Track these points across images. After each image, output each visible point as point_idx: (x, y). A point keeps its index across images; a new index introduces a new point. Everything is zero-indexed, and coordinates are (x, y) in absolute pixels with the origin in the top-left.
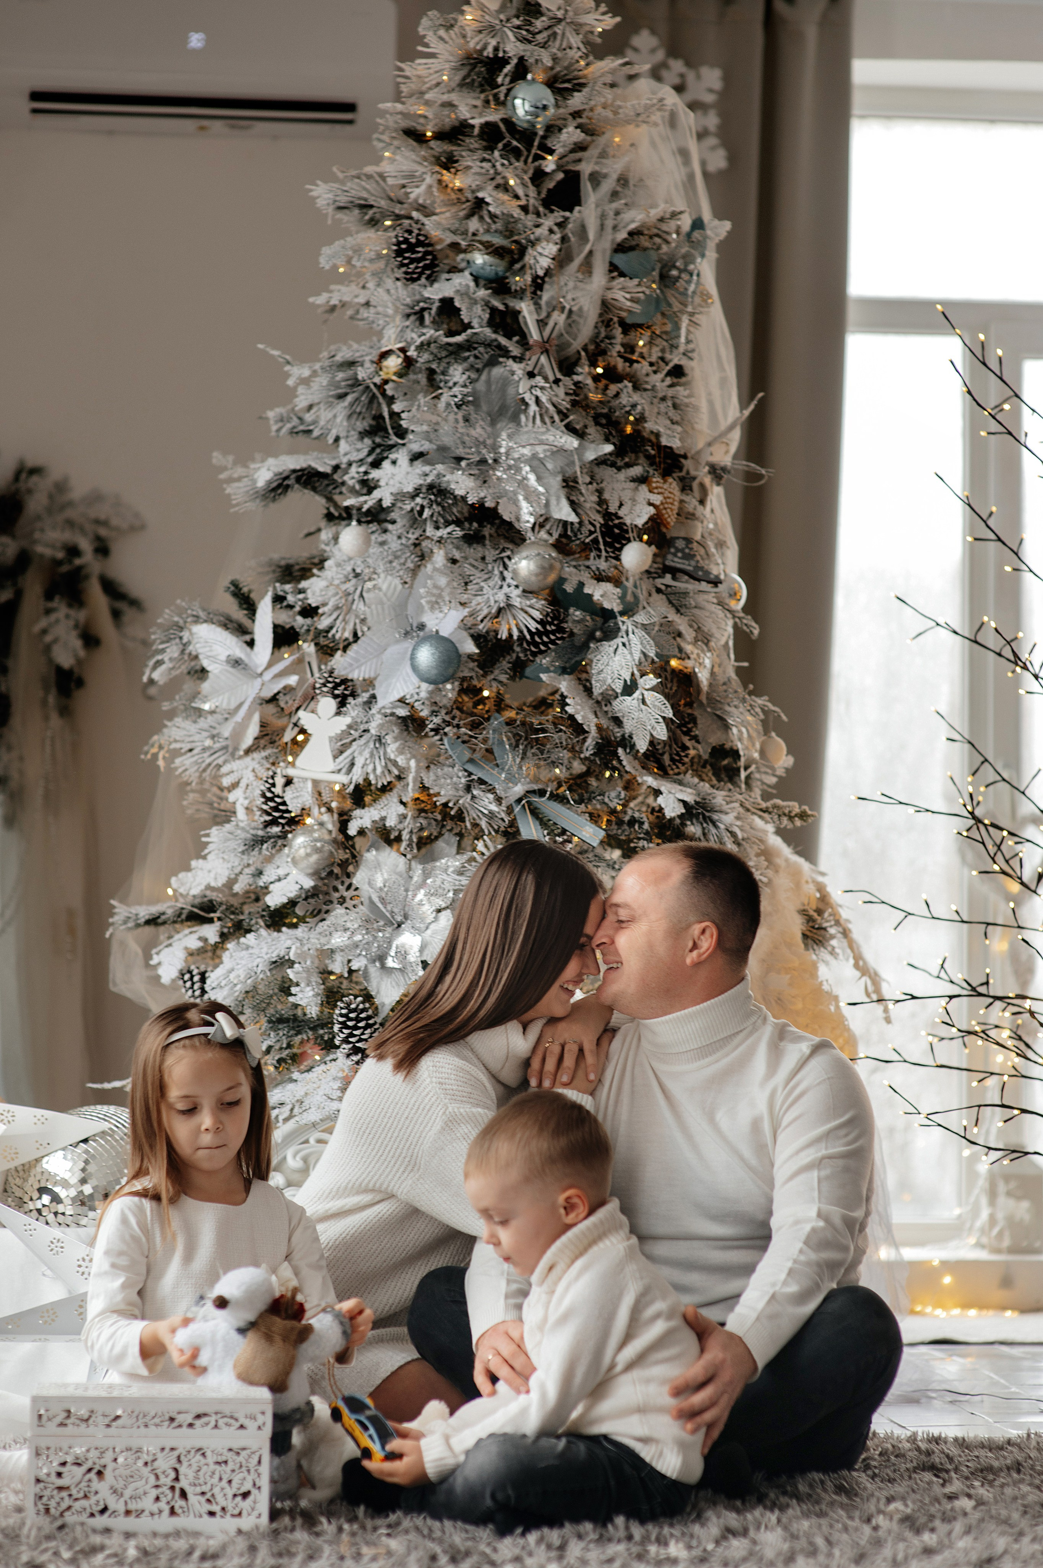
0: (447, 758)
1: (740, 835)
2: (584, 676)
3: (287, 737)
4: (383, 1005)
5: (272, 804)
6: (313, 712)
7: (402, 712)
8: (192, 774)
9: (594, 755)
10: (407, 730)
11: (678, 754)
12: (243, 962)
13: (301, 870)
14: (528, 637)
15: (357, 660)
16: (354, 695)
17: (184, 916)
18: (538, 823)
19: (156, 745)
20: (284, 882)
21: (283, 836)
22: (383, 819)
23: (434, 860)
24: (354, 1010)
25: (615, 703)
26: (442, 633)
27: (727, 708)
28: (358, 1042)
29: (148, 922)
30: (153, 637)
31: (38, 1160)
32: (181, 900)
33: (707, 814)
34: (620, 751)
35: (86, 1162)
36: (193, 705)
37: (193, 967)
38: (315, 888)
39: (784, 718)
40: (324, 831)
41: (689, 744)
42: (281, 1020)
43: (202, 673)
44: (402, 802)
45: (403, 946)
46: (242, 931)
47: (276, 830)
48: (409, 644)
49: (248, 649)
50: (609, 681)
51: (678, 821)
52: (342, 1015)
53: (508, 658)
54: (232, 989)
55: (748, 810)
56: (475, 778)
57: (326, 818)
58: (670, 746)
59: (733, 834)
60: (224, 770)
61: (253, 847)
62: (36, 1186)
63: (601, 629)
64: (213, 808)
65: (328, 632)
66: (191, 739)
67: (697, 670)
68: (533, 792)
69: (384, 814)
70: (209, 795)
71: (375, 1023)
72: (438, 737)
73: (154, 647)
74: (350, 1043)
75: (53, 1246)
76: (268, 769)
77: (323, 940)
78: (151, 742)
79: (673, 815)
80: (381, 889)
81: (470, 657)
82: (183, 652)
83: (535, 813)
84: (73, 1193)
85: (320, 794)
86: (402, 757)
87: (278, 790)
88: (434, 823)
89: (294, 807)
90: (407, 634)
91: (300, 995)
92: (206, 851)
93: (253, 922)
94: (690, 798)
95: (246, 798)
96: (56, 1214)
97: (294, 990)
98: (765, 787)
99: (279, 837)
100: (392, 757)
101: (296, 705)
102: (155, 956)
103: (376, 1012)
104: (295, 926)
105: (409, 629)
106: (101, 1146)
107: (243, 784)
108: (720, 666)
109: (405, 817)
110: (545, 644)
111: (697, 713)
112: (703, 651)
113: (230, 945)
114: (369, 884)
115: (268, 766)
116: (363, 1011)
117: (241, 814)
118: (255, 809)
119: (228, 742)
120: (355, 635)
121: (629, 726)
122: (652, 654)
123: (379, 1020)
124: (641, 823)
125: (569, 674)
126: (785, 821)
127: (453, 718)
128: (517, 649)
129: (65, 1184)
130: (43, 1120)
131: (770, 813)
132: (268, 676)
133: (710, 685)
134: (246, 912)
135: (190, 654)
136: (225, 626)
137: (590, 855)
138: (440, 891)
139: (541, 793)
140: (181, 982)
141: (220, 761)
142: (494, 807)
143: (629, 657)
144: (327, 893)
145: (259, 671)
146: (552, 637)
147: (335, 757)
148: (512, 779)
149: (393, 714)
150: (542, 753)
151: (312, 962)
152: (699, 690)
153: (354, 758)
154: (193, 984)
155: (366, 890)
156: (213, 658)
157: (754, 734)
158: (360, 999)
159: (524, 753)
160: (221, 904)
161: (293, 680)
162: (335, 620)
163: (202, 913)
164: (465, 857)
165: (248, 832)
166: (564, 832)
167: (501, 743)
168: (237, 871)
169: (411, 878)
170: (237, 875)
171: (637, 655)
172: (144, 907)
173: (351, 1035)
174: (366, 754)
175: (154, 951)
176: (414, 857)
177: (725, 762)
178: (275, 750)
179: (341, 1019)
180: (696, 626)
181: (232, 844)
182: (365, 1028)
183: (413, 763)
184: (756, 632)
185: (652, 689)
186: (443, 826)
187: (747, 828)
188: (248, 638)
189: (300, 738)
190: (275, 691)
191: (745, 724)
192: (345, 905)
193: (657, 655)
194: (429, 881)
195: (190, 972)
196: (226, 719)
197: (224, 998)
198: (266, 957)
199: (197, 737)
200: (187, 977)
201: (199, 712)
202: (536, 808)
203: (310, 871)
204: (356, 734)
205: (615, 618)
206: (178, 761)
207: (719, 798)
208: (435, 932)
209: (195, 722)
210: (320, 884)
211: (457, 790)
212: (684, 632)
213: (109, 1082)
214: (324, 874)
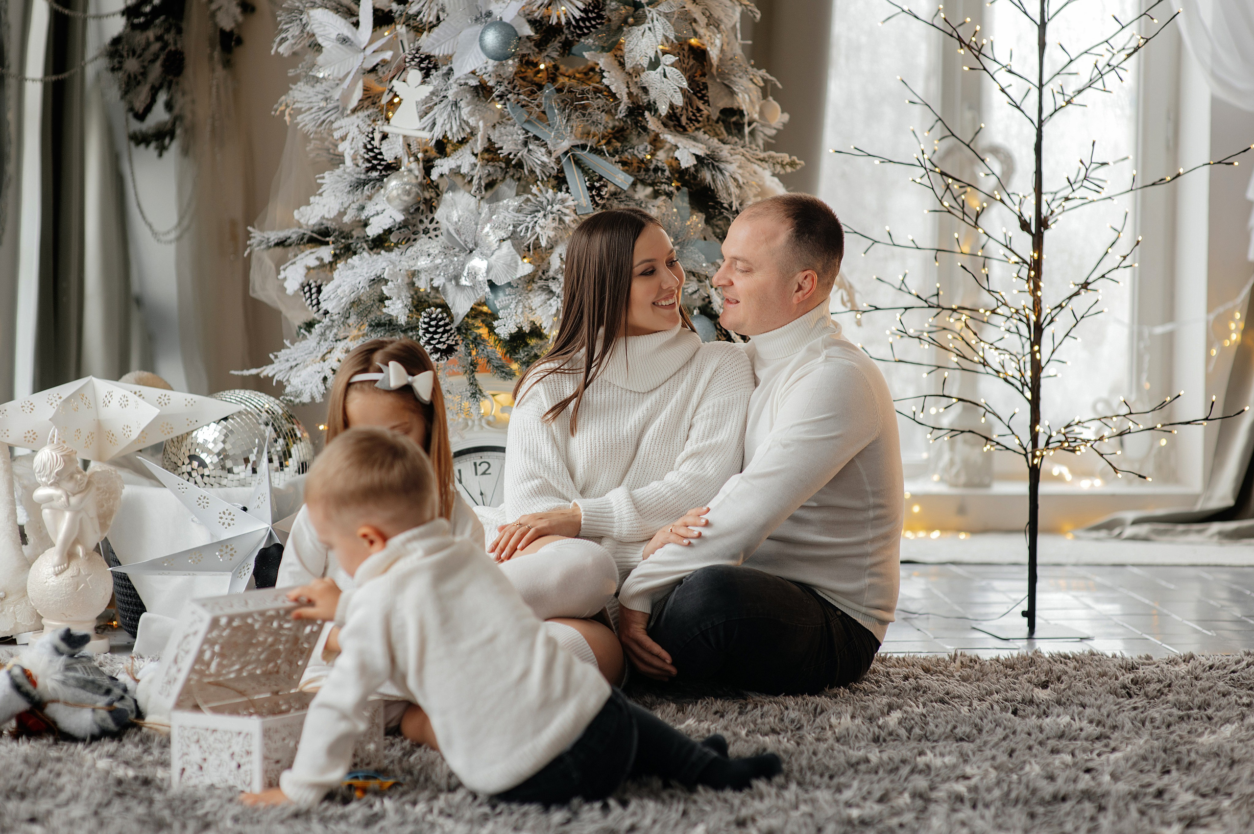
0: (509, 119)
1: (741, 181)
2: (619, 53)
3: (385, 100)
4: (458, 314)
5: (371, 154)
6: (404, 81)
7: (474, 82)
8: (310, 127)
9: (626, 116)
10: (478, 96)
11: (694, 115)
12: (349, 280)
13: (394, 207)
14: (574, 23)
15: (438, 41)
16: (436, 67)
17: (305, 240)
18: (580, 171)
19: (284, 104)
20: (381, 216)
21: (380, 179)
22: (459, 167)
23: (498, 200)
24: (435, 319)
25: (643, 75)
26: (504, 20)
27: (733, 78)
28: (437, 343)
29: (277, 244)
30: (279, 19)
31: (189, 434)
32: (305, 227)
33: (716, 164)
34: (647, 114)
35: (226, 436)
36: (311, 73)
37: (311, 281)
38: (405, 221)
39: (779, 85)
40: (412, 176)
41: (702, 107)
42: (379, 325)
43: (317, 48)
44: (473, 154)
45: (473, 268)
46: (351, 252)
47: (375, 174)
48: (479, 28)
49: (354, 29)
50: (638, 58)
51: (693, 169)
52: (425, 323)
53: (559, 38)
54: (339, 300)
55: (749, 160)
56: (530, 134)
57: (414, 166)
58: (687, 110)
59: (735, 180)
60: (335, 125)
61: (357, 188)
62: (187, 454)
63: (633, 16)
64: (330, 154)
65: (417, 16)
66: (310, 100)
67: (708, 49)
68: (577, 146)
69: (459, 163)
70: (326, 143)
71: (451, 329)
72: (502, 102)
73: (280, 27)
74: (431, 344)
75: (200, 501)
76: (369, 125)
77: (411, 263)
78: (280, 101)
79: (687, 166)
80: (456, 223)
81: (529, 37)
82: (302, 31)
83: (578, 163)
84: (216, 459)
85: (409, 145)
86: (473, 118)
87: (376, 143)
88: (499, 170)
89: (389, 157)
90: (477, 19)
91: (392, 307)
92: (320, 191)
93: (359, 245)
94: (701, 153)
95: (352, 149)
96: (202, 476)
97: (387, 302)
98: (766, 138)
99: (378, 180)
100: (465, 118)
101: (391, 75)
102: (282, 272)
103: (452, 321)
104: (389, 250)
105: (479, 16)
106: (238, 423)
107: (349, 137)
108: (728, 44)
109: (475, 165)
110: (588, 28)
111: (709, 83)
112: (714, 33)
113: (340, 265)
114: (447, 219)
115: (370, 123)
116: (441, 319)
117: (348, 161)
118: (359, 157)
119: (339, 103)
120: (438, 18)
121: (653, 95)
122: (672, 37)
123: (454, 326)
124: (663, 171)
125: (607, 52)
126: (778, 168)
127: (514, 88)
128: (566, 31)
129: (209, 452)
130: (192, 402)
131: (766, 162)
132: (369, 51)
133: (720, 60)
134: (355, 237)
135: (308, 33)
136: (336, 11)
137: (623, 196)
138: (503, 225)
139: (583, 147)
140: (302, 293)
141: (332, 118)
142: (545, 159)
143: (653, 39)
144: (415, 225)
145: (362, 47)
146: (593, 23)
147: (421, 117)
148: (560, 136)
149: (466, 84)
150: (584, 115)
151: (403, 280)
152: (711, 65)
153: (435, 119)
154: (311, 295)
155: (444, 224)
156: (327, 39)
157: (755, 99)
158: (439, 310)
159: (569, 116)
160: (335, 230)
161: (388, 55)
162: (423, 6)
163: (320, 238)
164: (523, 198)
165: (352, 176)
166: (601, 178)
167: (551, 107)
168: (346, 205)
169: (480, 214)
170: (346, 209)
171: (660, 38)
172: (275, 232)
173: (432, 338)
174: (445, 116)
175: (282, 268)
176: (482, 198)
177: (734, 119)
178: (376, 110)
179: (424, 326)
180: (708, 14)
181: (341, 186)
182: (443, 333)
183: (481, 124)
184: (758, 16)
185: (672, 65)
186: (507, 172)
187: (747, 175)
188: (354, 19)
189: (396, 100)
190: (375, 64)
191: (747, 91)
192: (428, 235)
193: (676, 38)
194: (494, 217)
195: (309, 285)
196: (338, 84)
197: (333, 308)
198: (366, 276)
199: (314, 99)
200: (306, 289)
201: (317, 80)
202: (579, 159)
203: (402, 208)
204: (436, 99)
205: (643, 7)
206: (299, 118)
207: (725, 151)
208: (498, 258)
209: (313, 86)
210: (410, 217)
211: (516, 145)
212: (698, 19)
213: (248, 369)
214: (412, 211)
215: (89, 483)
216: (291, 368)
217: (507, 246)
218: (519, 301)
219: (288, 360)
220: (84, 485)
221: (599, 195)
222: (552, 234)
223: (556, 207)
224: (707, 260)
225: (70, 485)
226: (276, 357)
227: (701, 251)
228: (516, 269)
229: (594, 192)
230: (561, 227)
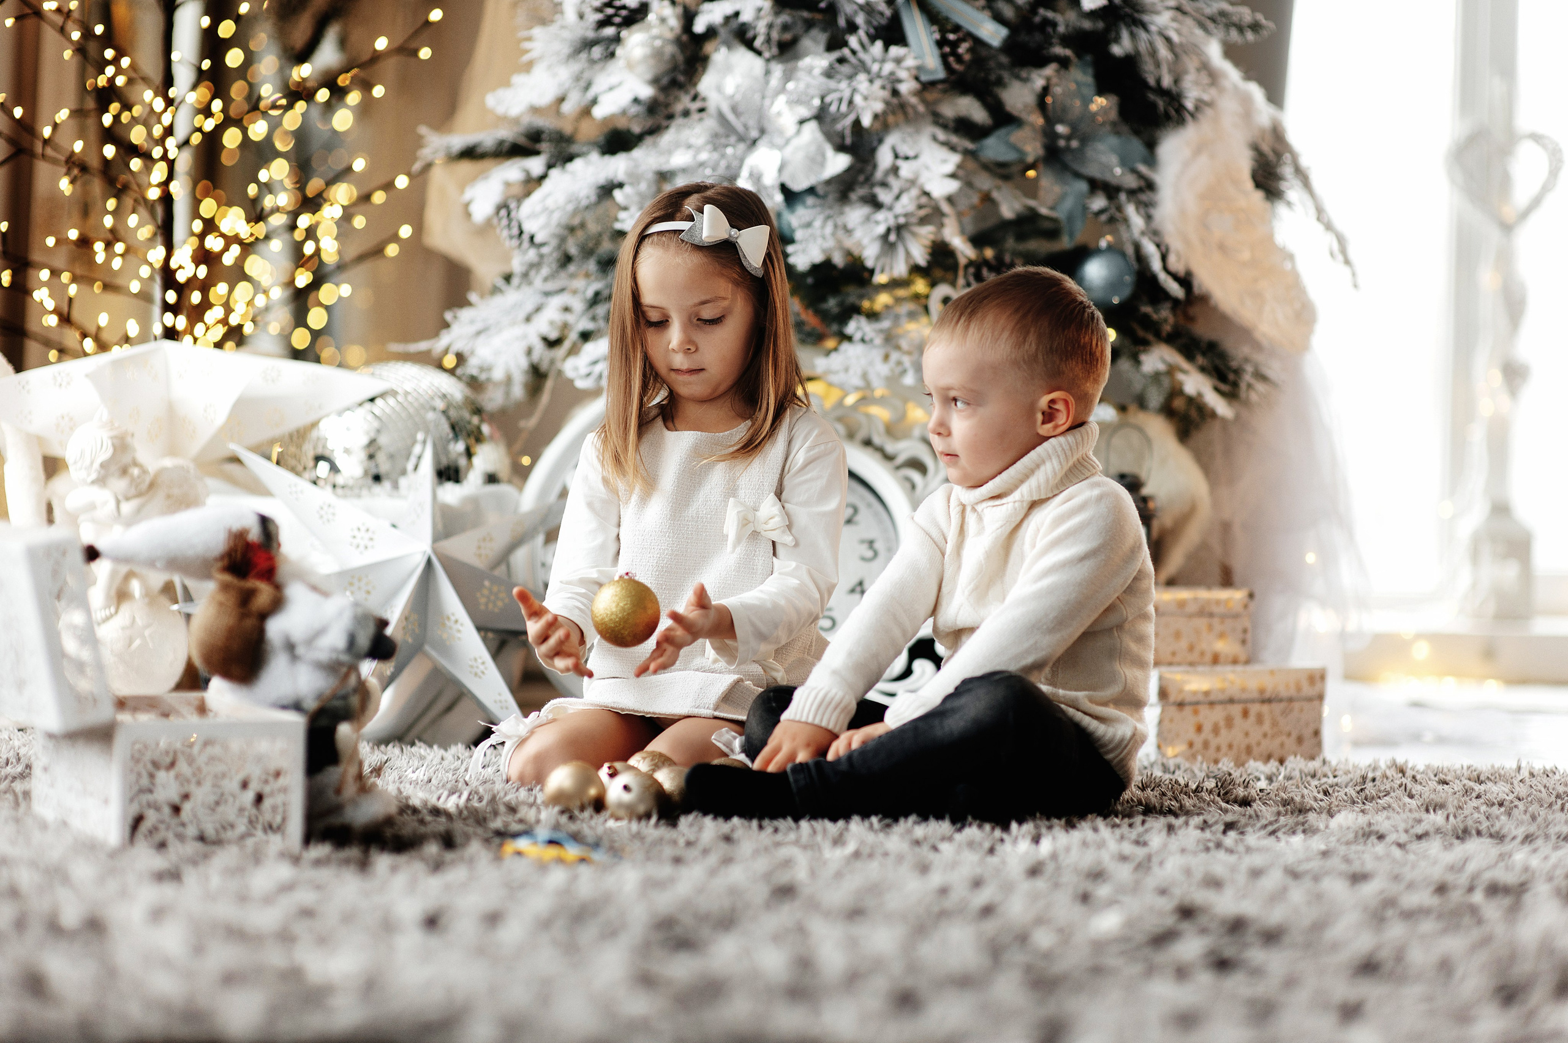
1: (1175, 38)
12: (565, 187)
13: (638, 76)
17: (506, 148)
18: (925, 17)
20: (616, 91)
21: (617, 36)
22: (737, 14)
23: (797, 57)
29: (464, 155)
31: (314, 425)
32: (501, 125)
33: (1136, 15)
37: (511, 201)
38: (653, 99)
40: (666, 28)
45: (757, 166)
47: (610, 31)
54: (552, 219)
55: (1187, 13)
57: (670, 13)
59: (1168, 40)
61: (580, 51)
62: (312, 453)
69: (736, 7)
77: (663, 160)
79: (1093, 9)
80: (733, 96)
83: (922, 4)
84: (355, 462)
89: (632, 3)
92: (526, 57)
93: (584, 149)
96: (334, 486)
99: (612, 38)
102: (468, 191)
104: (630, 149)
113: (555, 173)
114: (718, 91)
117: (569, 12)
118: (585, 6)
126: (1235, 35)
129: (347, 451)
130: (314, 378)
131: (1215, 22)
138: (805, 97)
140: (495, 221)
144: (667, 105)
151: (649, 186)
154: (510, 220)
155: (713, 100)
160: (549, 132)
163: (528, 145)
164: (836, 55)
165: (575, 33)
166: (957, 28)
168: (567, 85)
169: (767, 82)
170: (566, 91)
172: (460, 134)
175: (469, 185)
176: (773, 58)
181: (558, 49)
186: (812, 23)
192: (690, 117)
194: (791, 86)
195: (508, 206)
198: (593, 181)
200: (503, 212)
202: (924, 0)
203: (649, 76)
208: (797, 149)
210: (661, 93)
214: (665, 81)
215: (152, 485)
216: (479, 333)
217: (811, 130)
218: (828, 217)
219: (472, 322)
220: (145, 486)
221: (954, 53)
222: (879, 107)
223: (888, 67)
224: (1123, 163)
225: (120, 485)
226: (455, 317)
227: (1113, 150)
228: (822, 163)
229: (947, 49)
230: (895, 101)
